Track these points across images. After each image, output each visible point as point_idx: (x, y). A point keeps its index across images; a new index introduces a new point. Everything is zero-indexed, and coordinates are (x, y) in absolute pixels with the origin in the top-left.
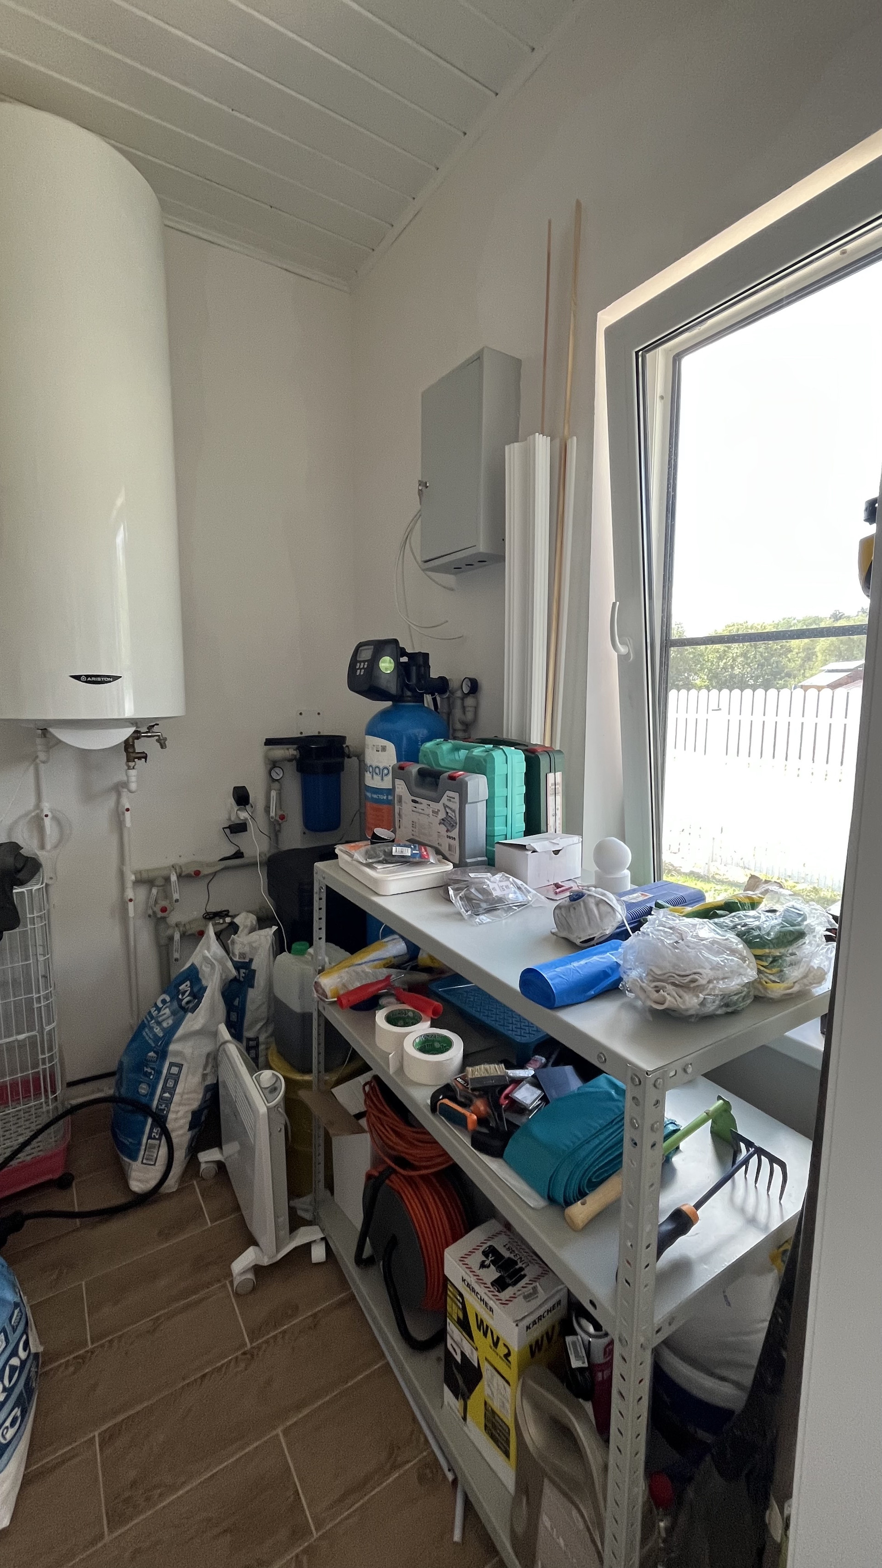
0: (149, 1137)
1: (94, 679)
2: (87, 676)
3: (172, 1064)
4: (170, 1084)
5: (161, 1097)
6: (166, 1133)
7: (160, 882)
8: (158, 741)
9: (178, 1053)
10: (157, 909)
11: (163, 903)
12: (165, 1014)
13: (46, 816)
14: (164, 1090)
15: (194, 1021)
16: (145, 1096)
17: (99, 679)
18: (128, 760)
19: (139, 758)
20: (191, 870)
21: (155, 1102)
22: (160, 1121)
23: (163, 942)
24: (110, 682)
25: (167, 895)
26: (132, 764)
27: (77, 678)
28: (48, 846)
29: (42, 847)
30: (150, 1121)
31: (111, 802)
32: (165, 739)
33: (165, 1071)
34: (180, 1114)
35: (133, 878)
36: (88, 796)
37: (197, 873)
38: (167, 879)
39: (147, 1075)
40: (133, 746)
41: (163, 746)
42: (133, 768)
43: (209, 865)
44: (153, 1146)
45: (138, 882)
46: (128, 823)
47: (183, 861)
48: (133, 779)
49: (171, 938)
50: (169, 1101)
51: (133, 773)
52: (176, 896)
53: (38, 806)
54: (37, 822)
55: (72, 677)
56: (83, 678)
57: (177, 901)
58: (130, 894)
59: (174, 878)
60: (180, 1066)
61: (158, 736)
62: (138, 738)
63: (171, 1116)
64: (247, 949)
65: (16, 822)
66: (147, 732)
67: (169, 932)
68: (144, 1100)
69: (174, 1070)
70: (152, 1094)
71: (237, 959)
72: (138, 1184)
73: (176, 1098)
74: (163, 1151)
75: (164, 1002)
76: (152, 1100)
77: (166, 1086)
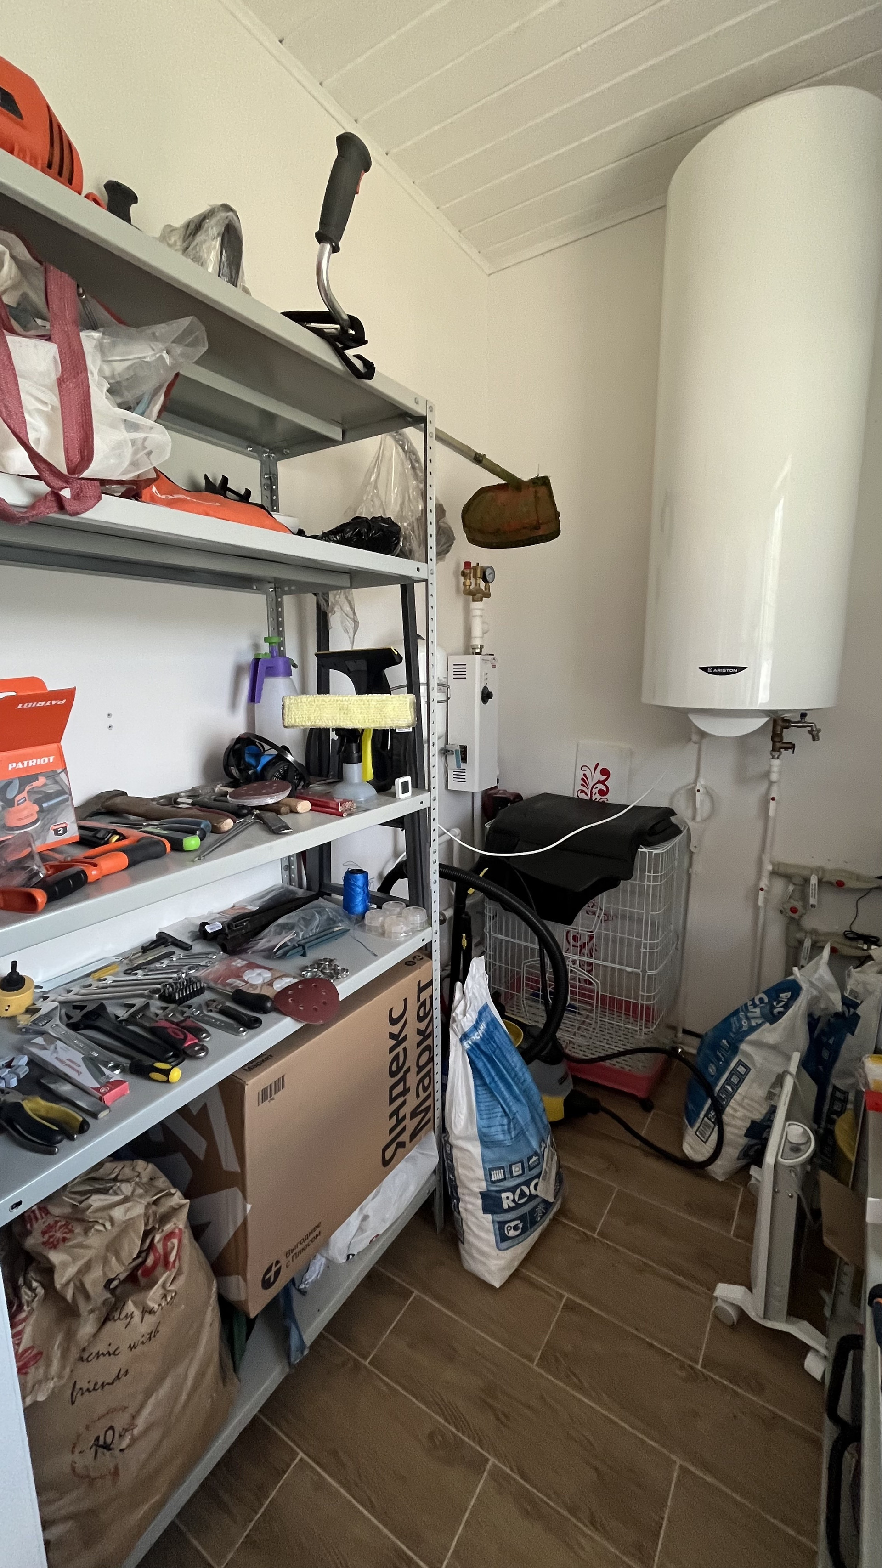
0: (706, 1116)
1: (719, 670)
2: (713, 668)
3: (740, 1063)
4: (735, 1080)
5: (723, 1087)
6: (719, 1123)
7: (798, 881)
8: (810, 732)
9: (747, 1055)
10: (788, 907)
11: (798, 905)
12: (756, 1012)
13: (699, 791)
14: (728, 1082)
15: (770, 1034)
16: (712, 1076)
17: (724, 670)
18: (773, 750)
19: (786, 749)
20: (833, 879)
21: (718, 1088)
22: (719, 1109)
23: (793, 943)
24: (735, 673)
25: (804, 897)
26: (776, 754)
27: (705, 669)
28: (698, 818)
29: (694, 818)
30: (709, 1102)
31: (763, 789)
32: (819, 731)
33: (733, 1065)
34: (738, 1114)
35: (770, 868)
36: (742, 778)
37: (840, 884)
38: (807, 881)
39: (719, 1059)
40: (780, 735)
41: (815, 738)
42: (778, 758)
43: (858, 878)
44: (707, 1125)
45: (774, 873)
46: (771, 813)
47: (829, 866)
48: (775, 769)
49: (801, 943)
50: (730, 1096)
51: (776, 762)
52: (812, 901)
53: (696, 781)
54: (692, 793)
55: (700, 668)
56: (709, 670)
57: (813, 906)
58: (764, 883)
59: (814, 881)
60: (748, 1069)
61: (811, 726)
62: (787, 728)
63: (728, 1110)
64: (859, 989)
65: (677, 791)
66: (798, 722)
67: (799, 935)
68: (710, 1080)
69: (741, 1069)
70: (718, 1078)
71: (847, 995)
72: (689, 1149)
73: (737, 1097)
74: (714, 1137)
75: (761, 1000)
76: (716, 1084)
77: (730, 1079)
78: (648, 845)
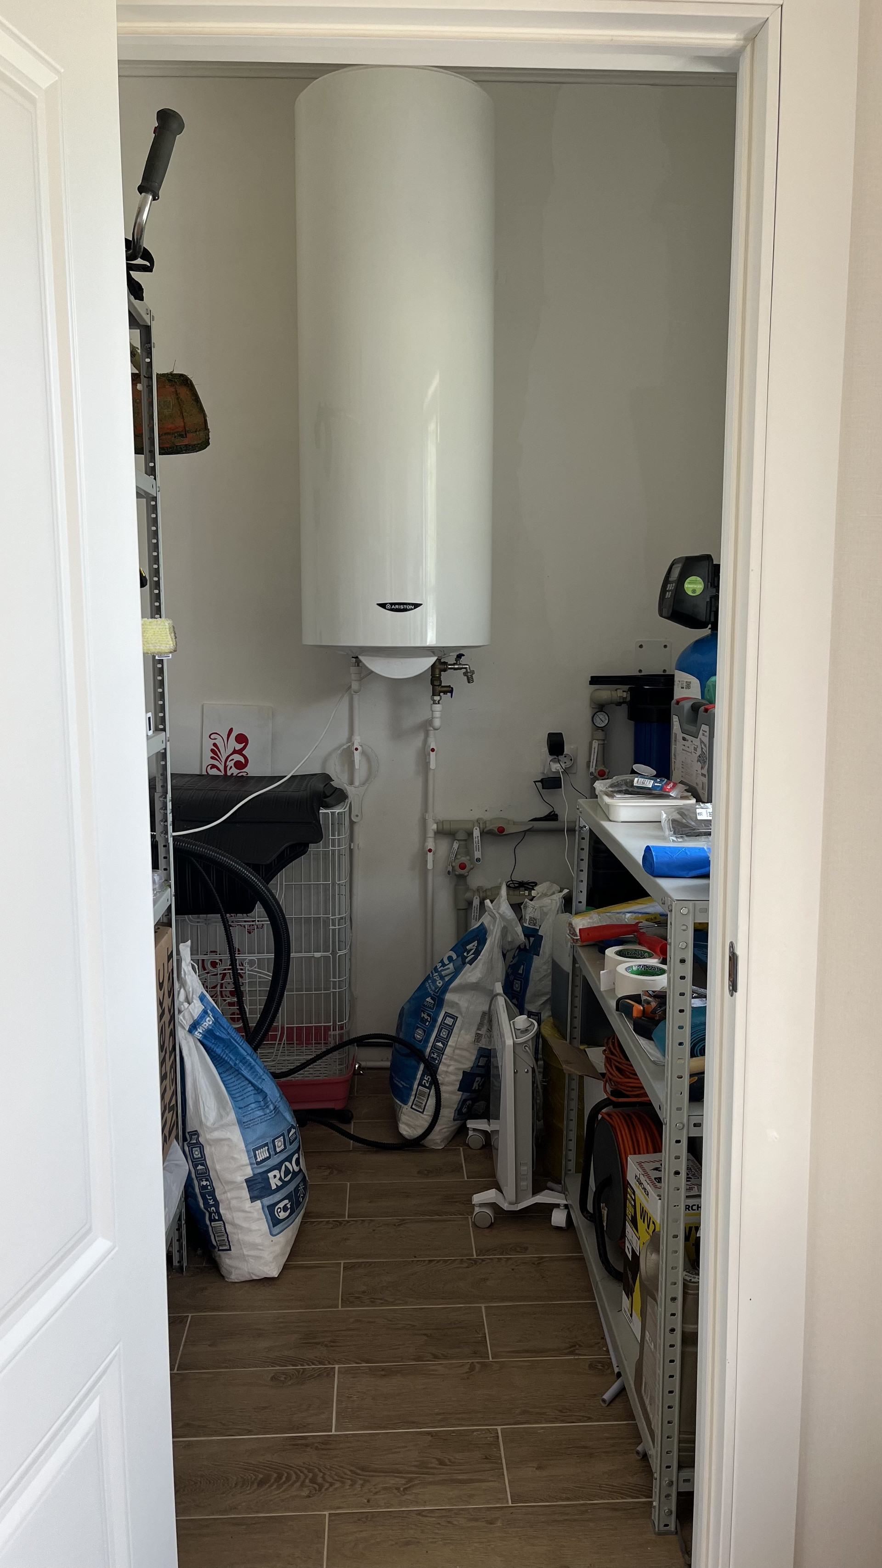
0: (420, 1084)
1: (397, 606)
2: (392, 604)
3: (447, 1015)
4: (444, 1034)
5: (434, 1046)
6: (435, 1083)
7: (461, 836)
8: (465, 674)
9: (454, 1004)
10: (456, 864)
11: (464, 859)
12: (449, 968)
13: (357, 749)
14: (437, 1039)
15: (472, 974)
16: (420, 1041)
17: (402, 607)
18: (434, 695)
19: (445, 693)
20: (494, 827)
21: (428, 1050)
22: (432, 1070)
23: (463, 905)
24: (412, 609)
25: (469, 852)
26: (437, 698)
27: (383, 606)
28: (357, 783)
29: (351, 783)
30: (422, 1067)
31: (418, 742)
32: (473, 672)
33: (440, 1020)
34: (451, 1069)
35: (435, 827)
36: (398, 733)
37: (501, 830)
38: (470, 834)
39: (424, 1021)
40: (439, 678)
41: (470, 680)
42: (439, 703)
43: (514, 823)
44: (422, 1094)
45: (439, 833)
46: (433, 765)
47: (487, 816)
48: (437, 714)
49: (470, 903)
50: (441, 1052)
51: (437, 707)
52: (477, 854)
53: (350, 739)
54: (348, 754)
55: (378, 604)
56: (388, 607)
57: (478, 860)
58: (430, 844)
59: (476, 833)
60: (455, 1018)
61: (466, 668)
62: (445, 670)
63: (442, 1068)
64: (537, 915)
65: (329, 755)
66: (454, 664)
67: (468, 895)
68: (419, 1046)
69: (449, 1021)
70: (427, 1041)
71: (526, 925)
72: (407, 1128)
73: (448, 1050)
74: (432, 1102)
75: (450, 959)
76: (426, 1047)
77: (439, 1035)
78: (327, 806)
